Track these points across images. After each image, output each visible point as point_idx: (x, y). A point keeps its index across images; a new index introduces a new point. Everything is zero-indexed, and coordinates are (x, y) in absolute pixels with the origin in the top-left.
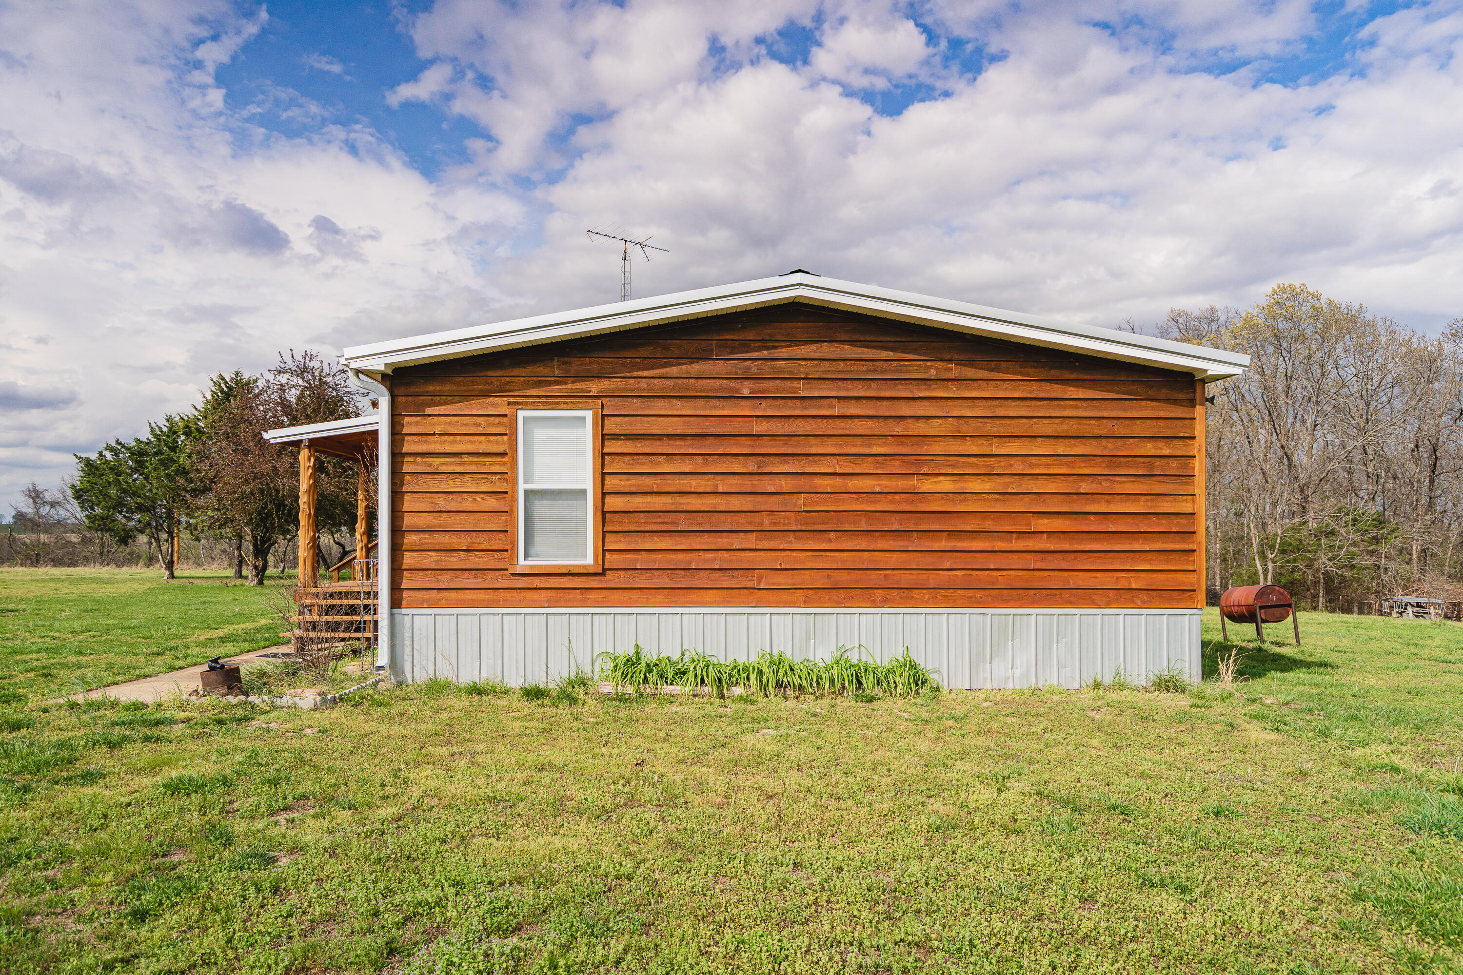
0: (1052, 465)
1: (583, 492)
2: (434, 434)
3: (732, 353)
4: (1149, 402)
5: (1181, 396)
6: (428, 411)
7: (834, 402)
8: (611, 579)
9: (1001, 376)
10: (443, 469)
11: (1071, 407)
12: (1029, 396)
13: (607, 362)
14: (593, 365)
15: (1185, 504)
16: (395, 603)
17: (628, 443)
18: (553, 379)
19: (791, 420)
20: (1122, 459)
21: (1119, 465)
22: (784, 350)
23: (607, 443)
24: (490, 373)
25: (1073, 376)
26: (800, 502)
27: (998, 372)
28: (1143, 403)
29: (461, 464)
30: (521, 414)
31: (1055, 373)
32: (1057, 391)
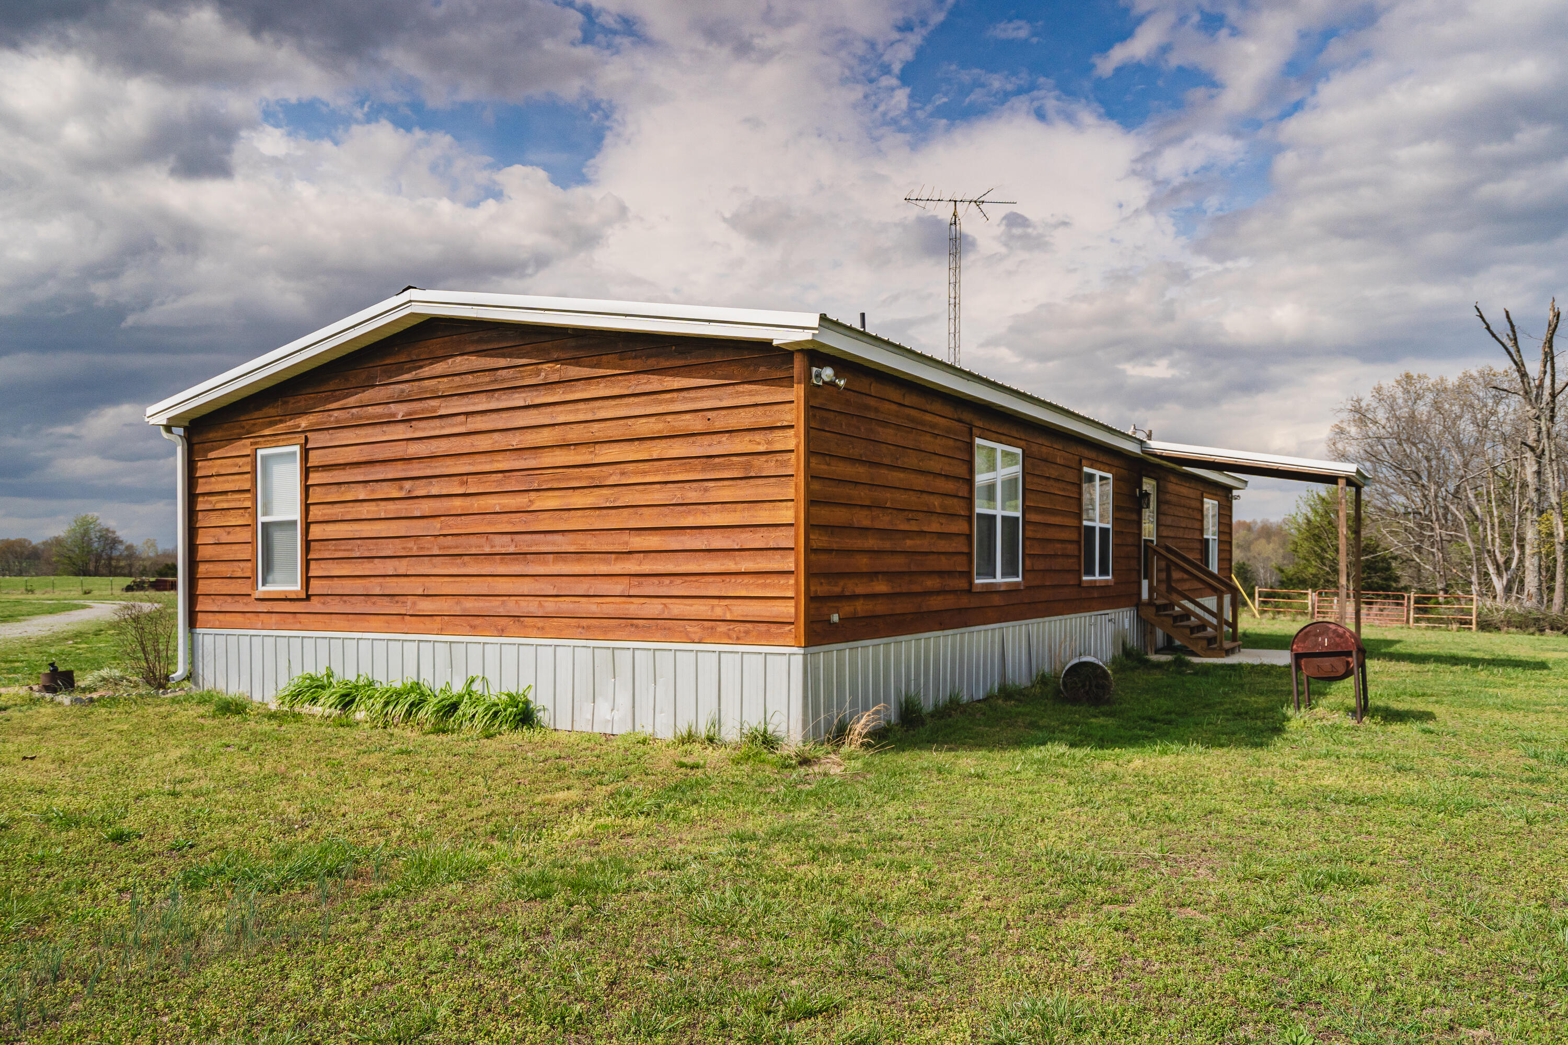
0: (649, 472)
1: (295, 522)
2: (212, 476)
3: (391, 377)
4: (746, 386)
5: (779, 374)
6: (212, 455)
7: (463, 418)
8: (315, 605)
9: (601, 372)
10: (218, 506)
11: (666, 401)
12: (626, 392)
13: (310, 398)
14: (301, 401)
15: (784, 512)
16: (192, 622)
17: (324, 474)
18: (278, 418)
19: (432, 441)
20: (717, 460)
21: (714, 468)
22: (427, 369)
23: (311, 475)
24: (243, 418)
25: (667, 364)
26: (439, 526)
27: (599, 368)
28: (740, 388)
29: (227, 501)
30: (259, 453)
31: (652, 363)
32: (655, 383)
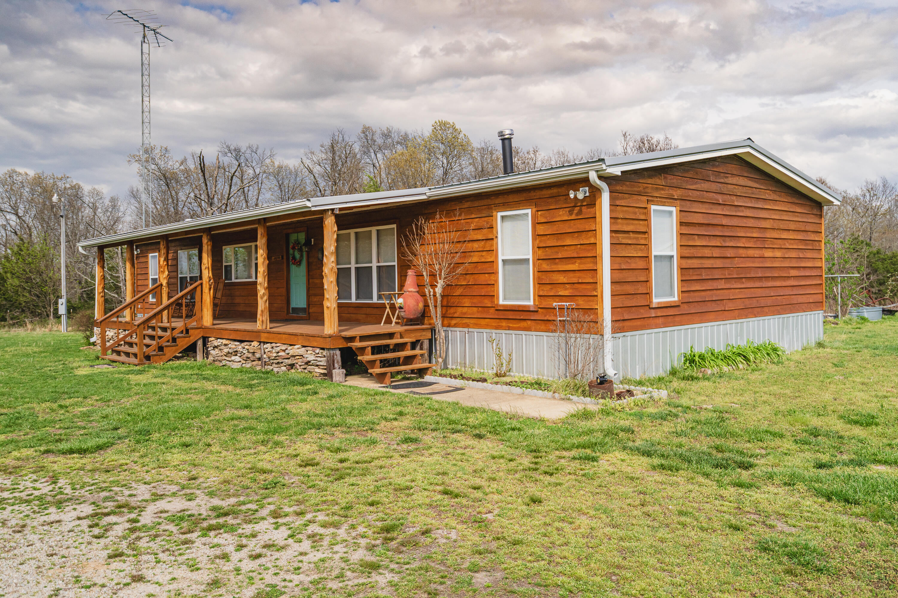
2: (620, 218)
5: (819, 212)
8: (682, 309)
10: (623, 241)
11: (797, 216)
13: (680, 179)
14: (675, 180)
15: (820, 263)
18: (661, 187)
19: (733, 218)
21: (807, 244)
23: (680, 227)
24: (640, 181)
25: (797, 201)
26: (736, 262)
29: (630, 238)
30: (653, 207)
32: (794, 208)
